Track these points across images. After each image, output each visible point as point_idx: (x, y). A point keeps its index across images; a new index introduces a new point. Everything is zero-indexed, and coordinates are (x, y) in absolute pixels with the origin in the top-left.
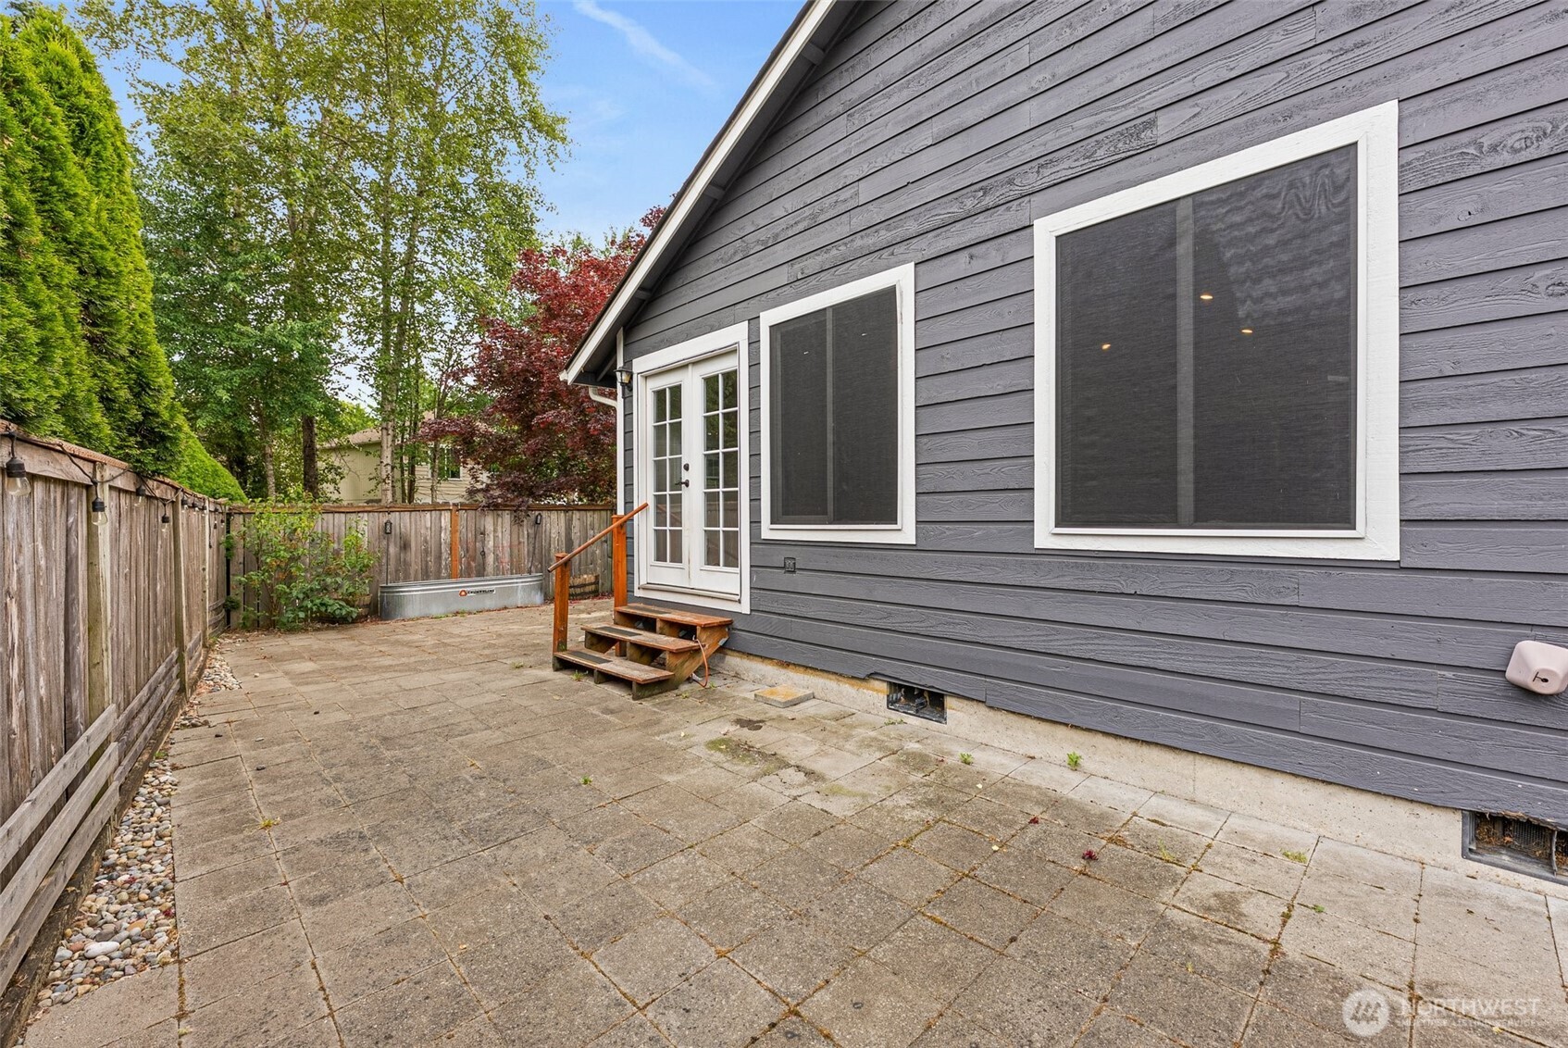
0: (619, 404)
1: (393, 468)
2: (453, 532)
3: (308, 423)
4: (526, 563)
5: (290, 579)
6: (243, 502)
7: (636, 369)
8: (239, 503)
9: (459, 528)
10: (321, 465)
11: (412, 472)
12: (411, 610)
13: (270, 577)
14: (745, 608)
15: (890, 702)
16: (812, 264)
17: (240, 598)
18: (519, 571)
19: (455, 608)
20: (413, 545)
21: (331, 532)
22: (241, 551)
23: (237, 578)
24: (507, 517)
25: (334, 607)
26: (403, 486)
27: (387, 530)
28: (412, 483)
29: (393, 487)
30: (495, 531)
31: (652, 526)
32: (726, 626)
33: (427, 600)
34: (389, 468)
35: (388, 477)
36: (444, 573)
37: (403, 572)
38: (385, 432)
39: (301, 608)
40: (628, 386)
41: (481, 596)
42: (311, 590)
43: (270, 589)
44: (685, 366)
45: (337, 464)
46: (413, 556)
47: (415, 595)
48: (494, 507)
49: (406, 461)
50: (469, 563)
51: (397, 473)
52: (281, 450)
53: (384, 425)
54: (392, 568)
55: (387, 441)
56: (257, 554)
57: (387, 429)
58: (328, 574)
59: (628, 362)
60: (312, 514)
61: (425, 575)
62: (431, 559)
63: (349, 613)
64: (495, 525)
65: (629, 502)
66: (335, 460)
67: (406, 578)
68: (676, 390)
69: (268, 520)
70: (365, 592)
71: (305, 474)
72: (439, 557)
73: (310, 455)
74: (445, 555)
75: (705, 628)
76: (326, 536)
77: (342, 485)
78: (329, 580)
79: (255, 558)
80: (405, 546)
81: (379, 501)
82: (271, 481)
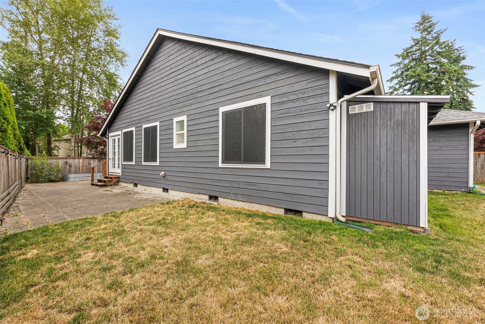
0: (107, 141)
1: (74, 147)
2: (83, 163)
3: (49, 135)
4: (101, 170)
5: (42, 172)
6: (31, 156)
7: (109, 135)
8: (30, 157)
9: (84, 163)
10: (53, 146)
11: (81, 148)
12: (71, 180)
13: (37, 172)
14: (121, 175)
15: (134, 186)
16: (127, 124)
17: (30, 177)
18: (100, 172)
19: (82, 179)
20: (73, 166)
21: (52, 163)
22: (30, 167)
23: (29, 172)
24: (97, 160)
25: (52, 178)
26: (78, 152)
27: (66, 163)
28: (81, 151)
29: (75, 152)
30: (94, 163)
31: (112, 162)
32: (118, 178)
33: (75, 178)
34: (73, 147)
35: (73, 149)
36: (80, 172)
37: (70, 172)
38: (72, 137)
39: (44, 178)
40: (108, 138)
41: (88, 177)
42: (47, 175)
43: (37, 175)
44: (115, 136)
45: (58, 145)
46: (73, 169)
47: (72, 176)
48: (94, 158)
49: (79, 144)
50: (87, 170)
51: (76, 148)
52: (41, 142)
53: (72, 135)
54: (67, 171)
55: (73, 140)
56: (34, 167)
57: (73, 137)
58: (51, 171)
59: (108, 134)
60: (47, 159)
61: (76, 173)
62: (77, 169)
63: (56, 179)
64: (94, 162)
65: (108, 158)
66: (57, 144)
67: (71, 173)
68: (115, 139)
69: (37, 160)
70: (60, 175)
71: (48, 148)
72: (79, 169)
73: (49, 143)
74: (81, 169)
75: (114, 178)
76: (51, 164)
77: (60, 151)
78: (51, 173)
79: (34, 168)
80: (71, 166)
81: (70, 156)
82: (37, 150)
